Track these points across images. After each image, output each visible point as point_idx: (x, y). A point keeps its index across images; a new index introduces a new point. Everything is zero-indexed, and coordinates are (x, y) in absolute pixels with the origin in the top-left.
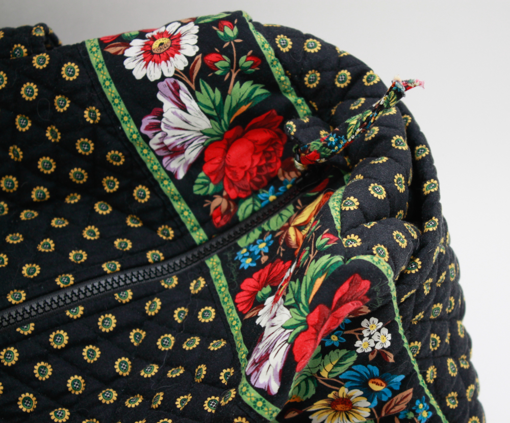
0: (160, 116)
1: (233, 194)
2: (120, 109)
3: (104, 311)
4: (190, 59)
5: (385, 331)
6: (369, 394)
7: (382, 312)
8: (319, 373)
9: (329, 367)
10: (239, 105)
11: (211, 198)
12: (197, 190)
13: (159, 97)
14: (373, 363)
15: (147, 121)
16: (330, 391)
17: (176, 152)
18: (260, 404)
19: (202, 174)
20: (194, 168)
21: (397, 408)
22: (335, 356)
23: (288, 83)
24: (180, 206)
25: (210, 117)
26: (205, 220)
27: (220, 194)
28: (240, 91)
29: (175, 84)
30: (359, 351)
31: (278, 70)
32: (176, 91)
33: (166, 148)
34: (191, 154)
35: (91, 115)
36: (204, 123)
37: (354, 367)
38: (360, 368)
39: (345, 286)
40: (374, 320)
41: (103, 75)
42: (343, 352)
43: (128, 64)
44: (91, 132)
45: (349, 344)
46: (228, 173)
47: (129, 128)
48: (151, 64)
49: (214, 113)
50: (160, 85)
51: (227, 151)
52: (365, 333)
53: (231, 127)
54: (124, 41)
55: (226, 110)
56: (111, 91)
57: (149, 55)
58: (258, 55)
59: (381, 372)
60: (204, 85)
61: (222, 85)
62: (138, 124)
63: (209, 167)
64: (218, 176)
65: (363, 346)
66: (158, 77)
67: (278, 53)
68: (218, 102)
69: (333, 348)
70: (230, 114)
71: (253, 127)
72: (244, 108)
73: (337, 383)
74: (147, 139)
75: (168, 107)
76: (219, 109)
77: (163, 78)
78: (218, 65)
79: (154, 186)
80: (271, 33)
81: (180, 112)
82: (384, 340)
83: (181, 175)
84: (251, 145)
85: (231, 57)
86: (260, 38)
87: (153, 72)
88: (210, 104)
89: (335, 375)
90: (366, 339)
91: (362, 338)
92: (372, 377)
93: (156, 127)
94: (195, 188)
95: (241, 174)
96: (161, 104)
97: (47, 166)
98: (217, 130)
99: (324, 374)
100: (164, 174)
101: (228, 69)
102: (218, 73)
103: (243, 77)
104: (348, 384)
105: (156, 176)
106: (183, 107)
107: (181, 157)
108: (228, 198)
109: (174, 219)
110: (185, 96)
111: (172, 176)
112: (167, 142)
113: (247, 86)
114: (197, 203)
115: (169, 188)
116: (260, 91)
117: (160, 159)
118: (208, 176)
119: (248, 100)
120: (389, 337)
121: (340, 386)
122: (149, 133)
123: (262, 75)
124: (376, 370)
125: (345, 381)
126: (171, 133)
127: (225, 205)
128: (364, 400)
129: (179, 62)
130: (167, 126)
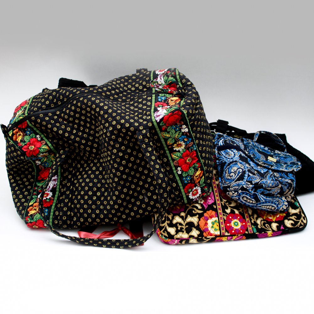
5: (187, 129)
6: (184, 142)
8: (175, 137)
9: (177, 135)
13: (158, 77)
14: (185, 135)
16: (177, 142)
21: (190, 146)
22: (178, 133)
30: (182, 131)
37: (182, 136)
40: (185, 125)
42: (179, 131)
60: (165, 76)
65: (183, 131)
69: (177, 131)
82: (187, 130)
89: (178, 138)
90: (183, 129)
91: (182, 129)
92: (185, 138)
104: (181, 141)
120: (188, 130)
121: (179, 141)
124: (186, 137)
125: (180, 140)
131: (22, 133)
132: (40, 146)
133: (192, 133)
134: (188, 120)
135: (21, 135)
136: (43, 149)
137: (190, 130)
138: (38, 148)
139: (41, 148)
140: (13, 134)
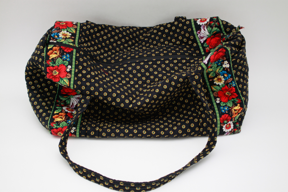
0: (201, 31)
1: (210, 47)
2: (194, 29)
3: (184, 60)
4: (208, 22)
5: (228, 64)
6: (224, 77)
7: (228, 60)
8: (216, 71)
9: (218, 70)
10: (214, 31)
11: (206, 47)
12: (205, 46)
13: (201, 28)
14: (226, 71)
15: (198, 32)
16: (218, 76)
17: (202, 38)
18: (203, 65)
19: (206, 43)
20: (205, 41)
21: (229, 81)
22: (219, 67)
23: (224, 29)
24: (201, 48)
25: (209, 32)
26: (204, 51)
27: (208, 47)
28: (215, 29)
29: (204, 26)
30: (223, 67)
31: (222, 26)
32: (204, 27)
33: (200, 37)
34: (204, 39)
35: (189, 30)
36: (208, 34)
37: (222, 71)
38: (223, 71)
39: (221, 49)
40: (227, 61)
41: (193, 24)
42: (221, 67)
43: (197, 22)
44: (189, 33)
45: (221, 65)
46: (210, 44)
47: (195, 32)
48: (201, 22)
49: (210, 32)
50: (202, 26)
51: (211, 40)
52: (225, 63)
53: (212, 35)
54: (198, 19)
55: (212, 32)
56: (193, 26)
57: (201, 21)
58: (219, 23)
59: (227, 73)
60: (209, 27)
61: (212, 27)
62: (197, 32)
63: (207, 42)
64: (208, 44)
65: (224, 66)
66: (202, 24)
67: (223, 24)
68: (211, 30)
69: (219, 66)
70: (212, 33)
71: (216, 36)
72: (215, 32)
73: (219, 74)
74: (198, 35)
75: (202, 30)
76: (211, 31)
77: (202, 25)
78: (212, 24)
79: (197, 43)
80: (222, 21)
81: (204, 31)
82: (228, 66)
83: (202, 42)
84: (215, 40)
85: (214, 23)
86: (220, 21)
87: (201, 24)
88: (209, 30)
89: (219, 72)
90: (225, 65)
91: (224, 64)
92: (225, 73)
93: (199, 33)
94: (204, 45)
95: (213, 44)
96: (201, 29)
97: (180, 38)
98: (210, 35)
99: (217, 71)
100: (199, 42)
101: (213, 25)
102: (212, 25)
103: (216, 27)
104: (221, 75)
105: (198, 42)
106: (205, 30)
107: (203, 39)
108: (209, 48)
109: (199, 50)
110: (205, 28)
111: (201, 42)
112: (201, 36)
113: (216, 28)
114: (204, 48)
115: (200, 44)
116: (218, 30)
117: (199, 39)
118: (207, 43)
119: (216, 31)
120: (229, 66)
121: (220, 75)
122: (198, 34)
123: (219, 27)
124: (226, 72)
125: (221, 74)
126: (202, 34)
127: (208, 49)
128: (223, 78)
129: (206, 22)
130: (201, 33)
131: (59, 54)
132: (63, 77)
133: (232, 69)
134: (231, 57)
135: (57, 54)
136: (64, 81)
137: (232, 66)
138: (60, 77)
139: (62, 79)
140: (51, 49)
